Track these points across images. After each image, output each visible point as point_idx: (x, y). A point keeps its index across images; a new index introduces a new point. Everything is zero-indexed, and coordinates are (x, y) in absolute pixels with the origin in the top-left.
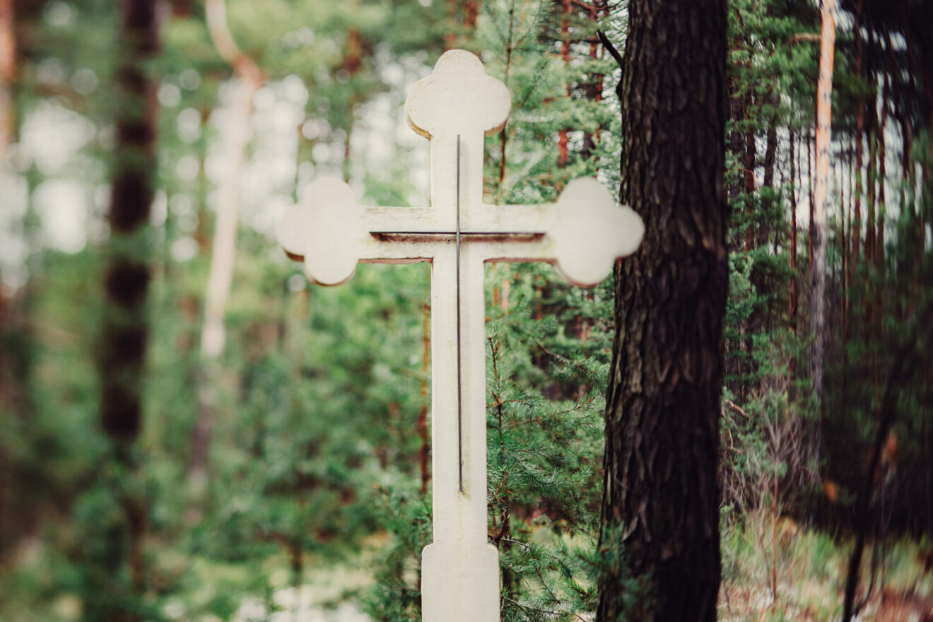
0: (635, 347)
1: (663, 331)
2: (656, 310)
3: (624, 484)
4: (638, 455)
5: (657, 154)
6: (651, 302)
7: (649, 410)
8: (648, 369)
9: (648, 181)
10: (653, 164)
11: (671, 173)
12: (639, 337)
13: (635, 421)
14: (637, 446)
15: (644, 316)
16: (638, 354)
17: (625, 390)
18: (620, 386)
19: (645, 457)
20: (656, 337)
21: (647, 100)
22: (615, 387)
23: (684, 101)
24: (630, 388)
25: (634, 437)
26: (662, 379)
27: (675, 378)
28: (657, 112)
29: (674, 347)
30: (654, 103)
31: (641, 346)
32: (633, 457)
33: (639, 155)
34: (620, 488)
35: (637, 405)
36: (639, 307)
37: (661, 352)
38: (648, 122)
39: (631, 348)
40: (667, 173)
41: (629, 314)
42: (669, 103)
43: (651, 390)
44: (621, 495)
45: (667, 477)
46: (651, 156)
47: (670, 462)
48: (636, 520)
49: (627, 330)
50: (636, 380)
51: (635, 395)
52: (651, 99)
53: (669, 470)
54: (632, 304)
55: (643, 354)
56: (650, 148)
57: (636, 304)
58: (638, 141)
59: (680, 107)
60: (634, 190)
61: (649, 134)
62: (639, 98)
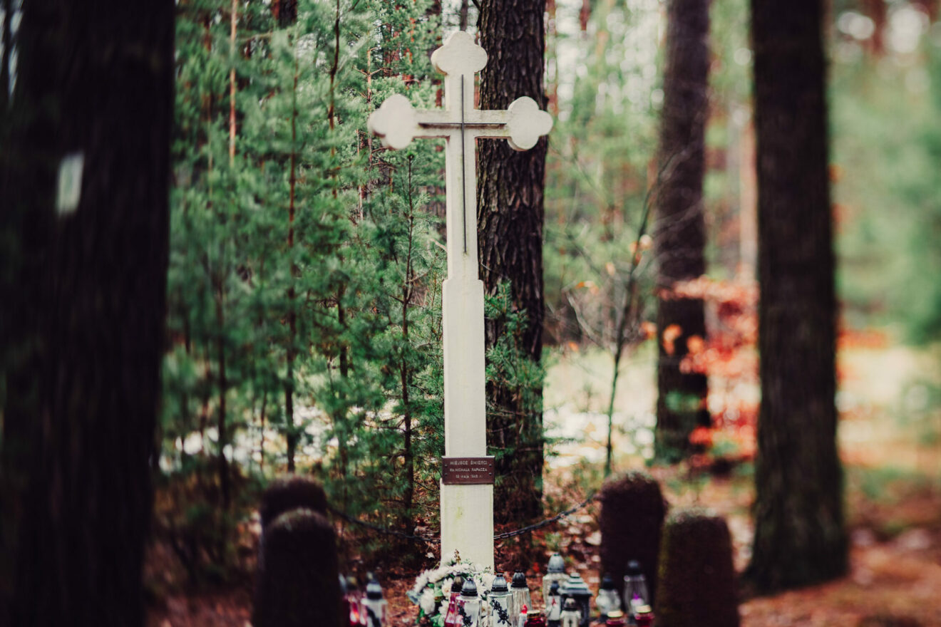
0: (493, 184)
1: (510, 174)
2: (506, 161)
3: (487, 267)
4: (496, 249)
5: (505, 65)
6: (503, 157)
7: (502, 222)
8: (501, 197)
9: (500, 82)
10: (502, 72)
11: (514, 78)
12: (495, 178)
13: (494, 229)
14: (495, 244)
15: (498, 165)
16: (495, 188)
17: (487, 209)
18: (484, 208)
19: (500, 250)
20: (506, 178)
21: (498, 32)
22: (481, 208)
23: (521, 33)
24: (490, 209)
25: (494, 239)
26: (510, 203)
27: (518, 203)
28: (504, 40)
29: (517, 184)
30: (503, 34)
31: (497, 183)
32: (493, 249)
33: (493, 66)
35: (495, 219)
36: (495, 160)
37: (509, 187)
38: (499, 46)
39: (491, 185)
40: (511, 77)
41: (489, 163)
42: (512, 34)
43: (504, 210)
44: (485, 274)
45: (514, 263)
46: (502, 67)
47: (515, 254)
48: (495, 288)
49: (487, 174)
50: (494, 204)
51: (494, 213)
52: (500, 32)
53: (515, 258)
54: (491, 158)
55: (498, 188)
56: (500, 61)
57: (493, 158)
58: (493, 57)
59: (519, 37)
60: (491, 88)
61: (500, 53)
62: (493, 30)
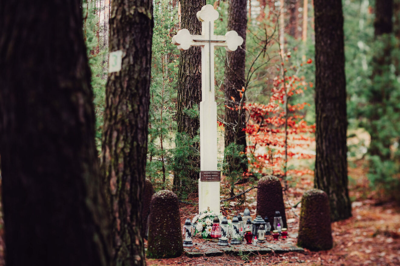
4: (189, 90)
5: (192, 17)
6: (191, 54)
7: (191, 79)
8: (191, 69)
9: (190, 24)
10: (191, 20)
12: (188, 62)
13: (188, 82)
14: (188, 88)
15: (189, 57)
16: (188, 66)
17: (185, 74)
18: (183, 74)
20: (192, 62)
21: (189, 4)
22: (182, 74)
23: (198, 5)
25: (188, 86)
26: (194, 72)
27: (197, 72)
28: (192, 7)
29: (197, 64)
30: (191, 5)
31: (189, 64)
32: (187, 91)
33: (187, 18)
34: (184, 98)
35: (188, 78)
36: (188, 55)
37: (194, 66)
38: (189, 10)
39: (186, 65)
40: (194, 22)
41: (185, 56)
42: (195, 5)
43: (192, 74)
44: (184, 100)
48: (188, 105)
50: (188, 72)
51: (188, 76)
58: (187, 14)
